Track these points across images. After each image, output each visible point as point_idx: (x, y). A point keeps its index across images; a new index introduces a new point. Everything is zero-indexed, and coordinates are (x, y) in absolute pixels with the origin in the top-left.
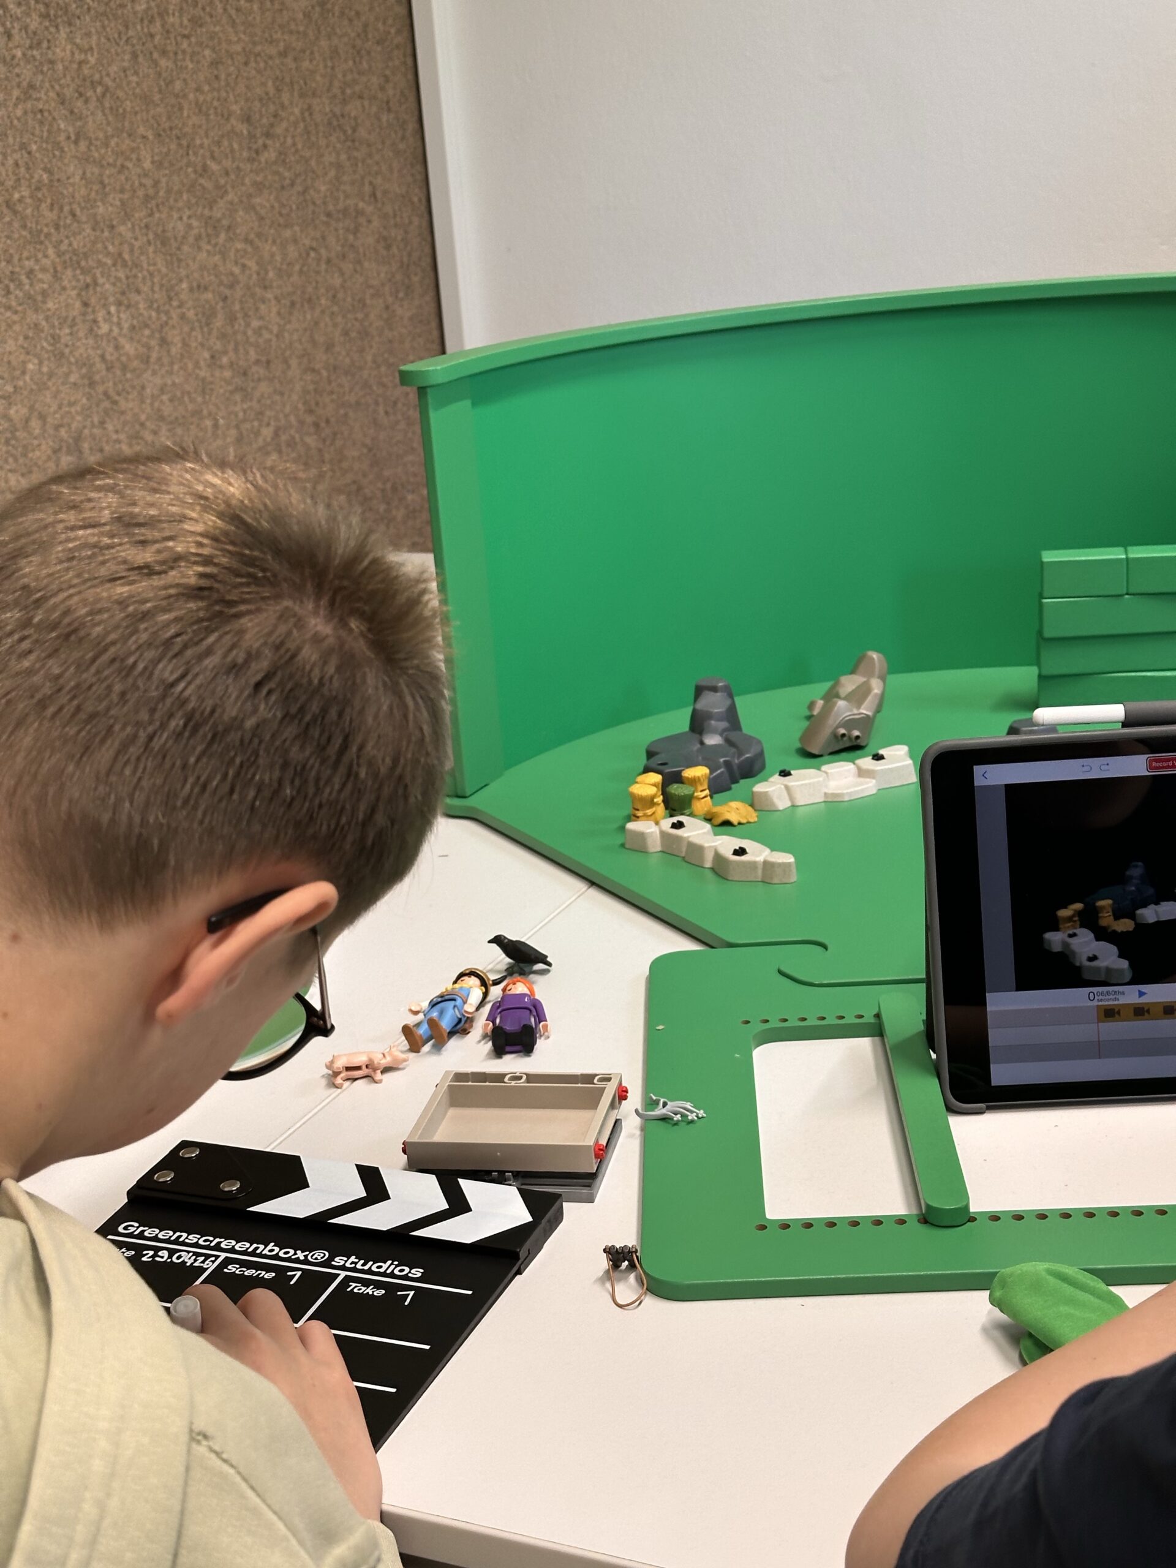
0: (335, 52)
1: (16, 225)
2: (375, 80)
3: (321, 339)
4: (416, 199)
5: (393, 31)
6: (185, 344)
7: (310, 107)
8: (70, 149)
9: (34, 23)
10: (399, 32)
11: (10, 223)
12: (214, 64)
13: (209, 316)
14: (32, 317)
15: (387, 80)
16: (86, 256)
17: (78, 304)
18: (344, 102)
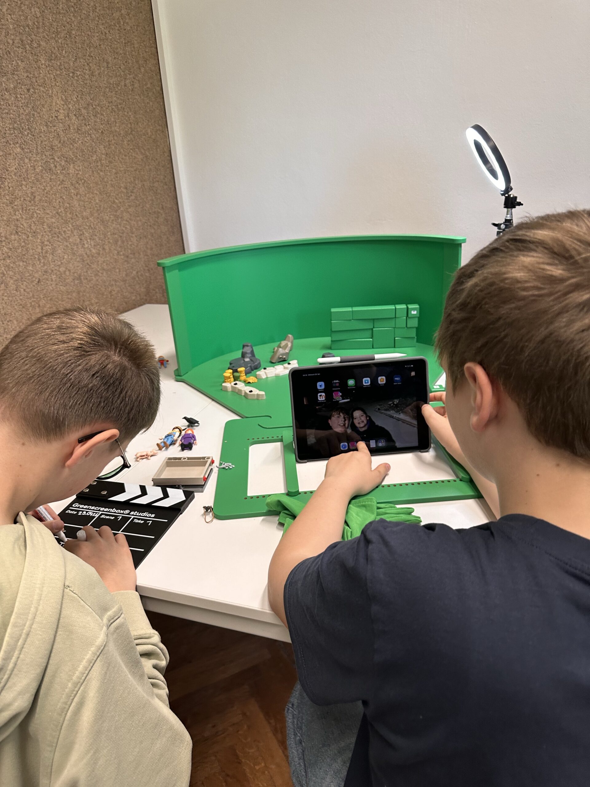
0: (150, 170)
1: (60, 219)
2: (162, 177)
3: (149, 247)
4: (175, 209)
5: (167, 164)
6: (110, 249)
7: (144, 185)
8: (75, 197)
9: (63, 163)
10: (168, 164)
11: (58, 218)
12: (116, 173)
13: (116, 242)
14: (65, 243)
15: (165, 177)
16: (80, 226)
17: (79, 240)
18: (153, 183)
